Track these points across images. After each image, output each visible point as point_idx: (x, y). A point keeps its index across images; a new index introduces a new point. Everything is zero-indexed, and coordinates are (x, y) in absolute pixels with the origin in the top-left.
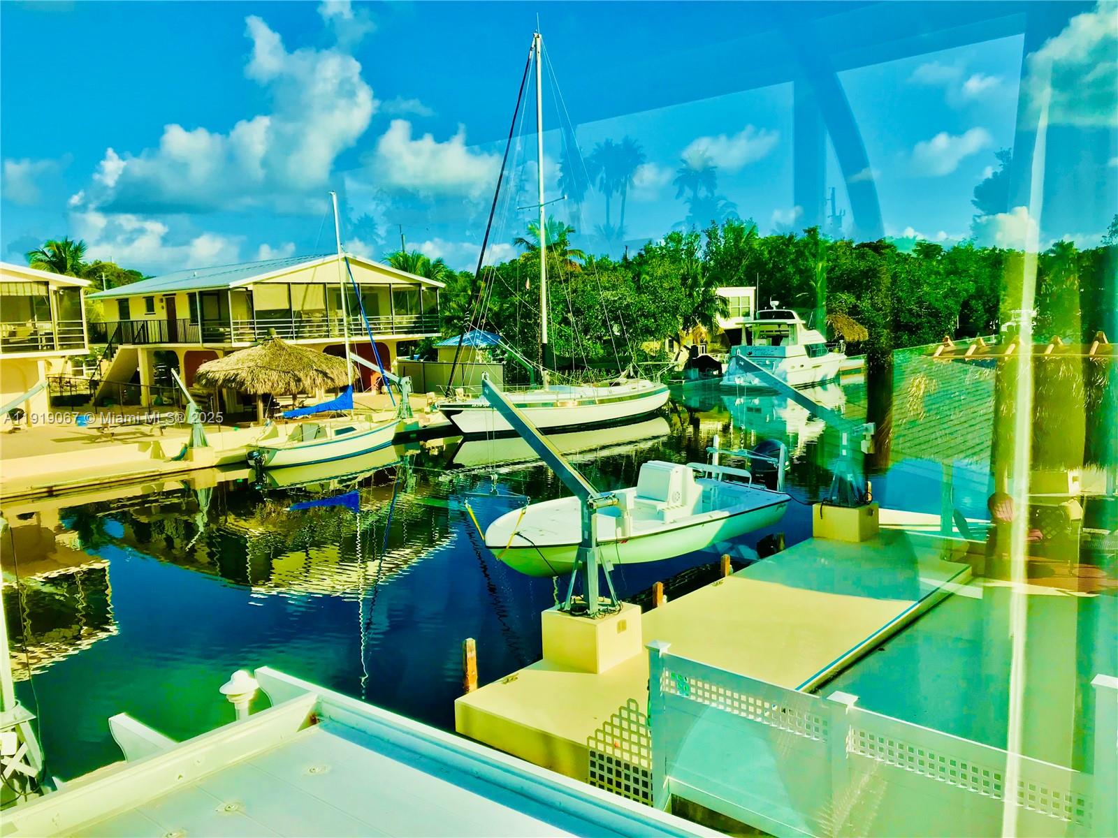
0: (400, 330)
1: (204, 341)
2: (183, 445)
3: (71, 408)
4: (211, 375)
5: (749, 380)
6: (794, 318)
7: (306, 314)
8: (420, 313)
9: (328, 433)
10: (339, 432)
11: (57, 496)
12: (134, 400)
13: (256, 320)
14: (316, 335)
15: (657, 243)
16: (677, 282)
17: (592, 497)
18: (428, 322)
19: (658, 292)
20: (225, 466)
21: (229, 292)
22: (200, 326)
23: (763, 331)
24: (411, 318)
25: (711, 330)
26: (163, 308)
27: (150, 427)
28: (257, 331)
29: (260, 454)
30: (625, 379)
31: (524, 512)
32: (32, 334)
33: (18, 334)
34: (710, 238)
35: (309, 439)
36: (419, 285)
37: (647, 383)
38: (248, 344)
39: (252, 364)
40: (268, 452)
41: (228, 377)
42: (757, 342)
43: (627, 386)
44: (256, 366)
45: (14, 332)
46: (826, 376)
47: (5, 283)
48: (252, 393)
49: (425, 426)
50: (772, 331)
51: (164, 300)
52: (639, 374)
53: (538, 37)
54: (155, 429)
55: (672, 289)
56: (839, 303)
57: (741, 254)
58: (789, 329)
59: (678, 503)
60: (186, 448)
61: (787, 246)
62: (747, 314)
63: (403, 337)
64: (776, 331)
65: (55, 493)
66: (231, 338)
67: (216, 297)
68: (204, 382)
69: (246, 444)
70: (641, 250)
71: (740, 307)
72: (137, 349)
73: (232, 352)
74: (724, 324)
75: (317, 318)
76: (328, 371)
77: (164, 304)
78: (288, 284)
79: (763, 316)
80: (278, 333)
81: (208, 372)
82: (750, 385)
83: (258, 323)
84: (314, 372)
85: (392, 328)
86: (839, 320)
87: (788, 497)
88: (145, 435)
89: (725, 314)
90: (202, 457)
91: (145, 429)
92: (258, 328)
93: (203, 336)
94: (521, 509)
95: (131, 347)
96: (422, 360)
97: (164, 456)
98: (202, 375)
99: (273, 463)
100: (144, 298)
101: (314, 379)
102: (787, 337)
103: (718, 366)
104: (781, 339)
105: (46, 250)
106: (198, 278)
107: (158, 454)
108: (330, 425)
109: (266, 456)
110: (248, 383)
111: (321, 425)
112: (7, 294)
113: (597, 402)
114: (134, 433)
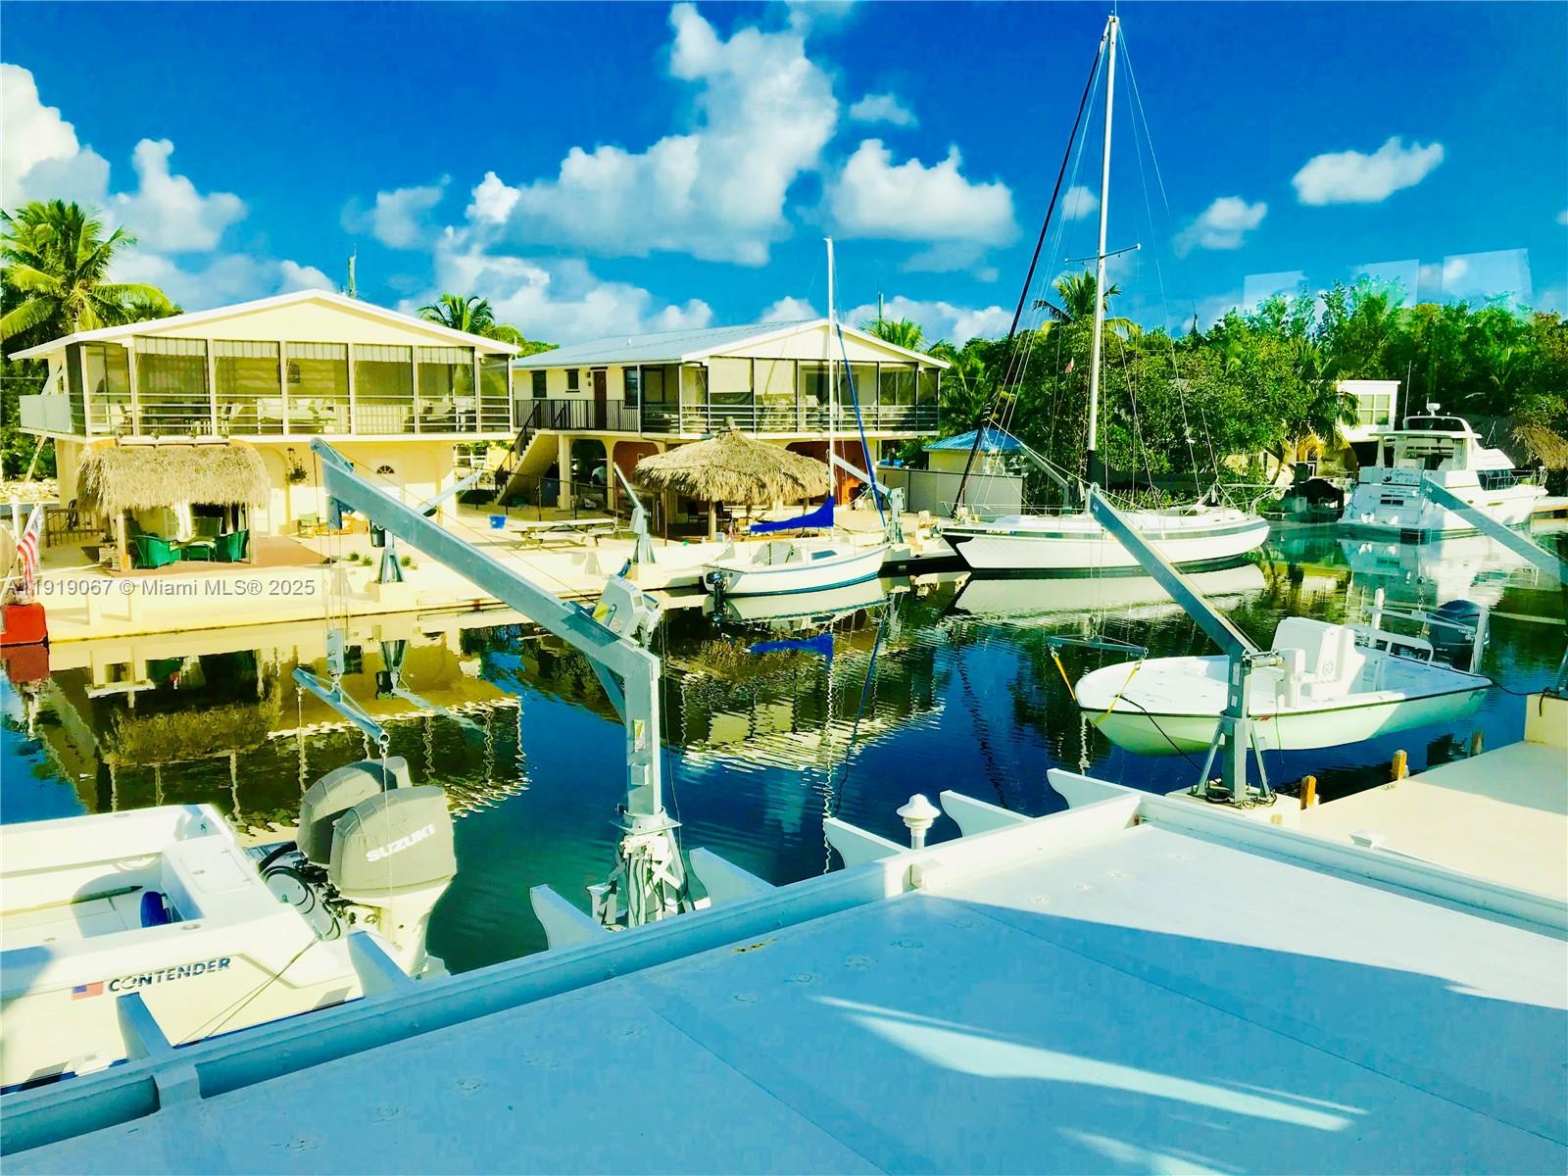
0: (885, 425)
1: (644, 430)
2: (626, 560)
3: (475, 506)
4: (654, 473)
5: (1382, 519)
6: (1463, 430)
7: (770, 399)
8: (914, 403)
9: (804, 557)
10: (816, 556)
11: (483, 611)
12: (551, 500)
13: (710, 406)
14: (780, 428)
15: (1246, 311)
16: (1286, 371)
17: (1247, 653)
18: (924, 414)
19: (1257, 384)
20: (675, 590)
21: (680, 367)
22: (639, 411)
23: (1412, 448)
24: (901, 409)
25: (1330, 444)
26: (590, 385)
27: (584, 534)
28: (710, 420)
29: (721, 577)
30: (1205, 508)
31: (1137, 666)
32: (450, 412)
33: (434, 410)
34: (1330, 306)
35: (777, 563)
36: (916, 364)
37: (1237, 513)
38: (699, 436)
39: (705, 462)
40: (731, 575)
41: (676, 478)
42: (1401, 463)
43: (1206, 517)
44: (711, 464)
45: (431, 408)
46: (1511, 518)
47: (427, 347)
48: (705, 499)
49: (918, 556)
50: (1427, 448)
51: (592, 374)
52: (1224, 499)
53: (1114, 21)
54: (588, 538)
55: (1279, 380)
56: (1537, 409)
57: (1380, 332)
58: (1455, 446)
59: (1332, 676)
60: (629, 563)
61: (1455, 321)
62: (1385, 422)
63: (889, 435)
64: (1432, 448)
65: (482, 608)
66: (679, 427)
67: (660, 373)
68: (646, 482)
69: (703, 563)
70: (1220, 320)
71: (1374, 410)
72: (558, 436)
73: (680, 445)
74: (1349, 434)
75: (782, 405)
76: (799, 476)
77: (591, 380)
78: (752, 359)
79: (1413, 425)
80: (737, 423)
81: (651, 470)
82: (1385, 525)
83: (713, 409)
84: (782, 475)
85: (876, 422)
86: (1535, 436)
87: (1489, 682)
88: (576, 545)
89: (1352, 420)
90: (649, 576)
91: (577, 537)
92: (713, 416)
93: (643, 422)
94: (1134, 662)
95: (552, 432)
96: (907, 467)
97: (600, 571)
98: (644, 472)
99: (735, 590)
100: (566, 370)
101: (782, 486)
102: (1451, 457)
103: (1338, 495)
104: (1441, 461)
105: (440, 306)
106: (634, 347)
107: (593, 569)
108: (806, 546)
109: (728, 580)
110: (700, 486)
111: (795, 546)
112: (429, 361)
113: (1164, 537)
114: (562, 541)
